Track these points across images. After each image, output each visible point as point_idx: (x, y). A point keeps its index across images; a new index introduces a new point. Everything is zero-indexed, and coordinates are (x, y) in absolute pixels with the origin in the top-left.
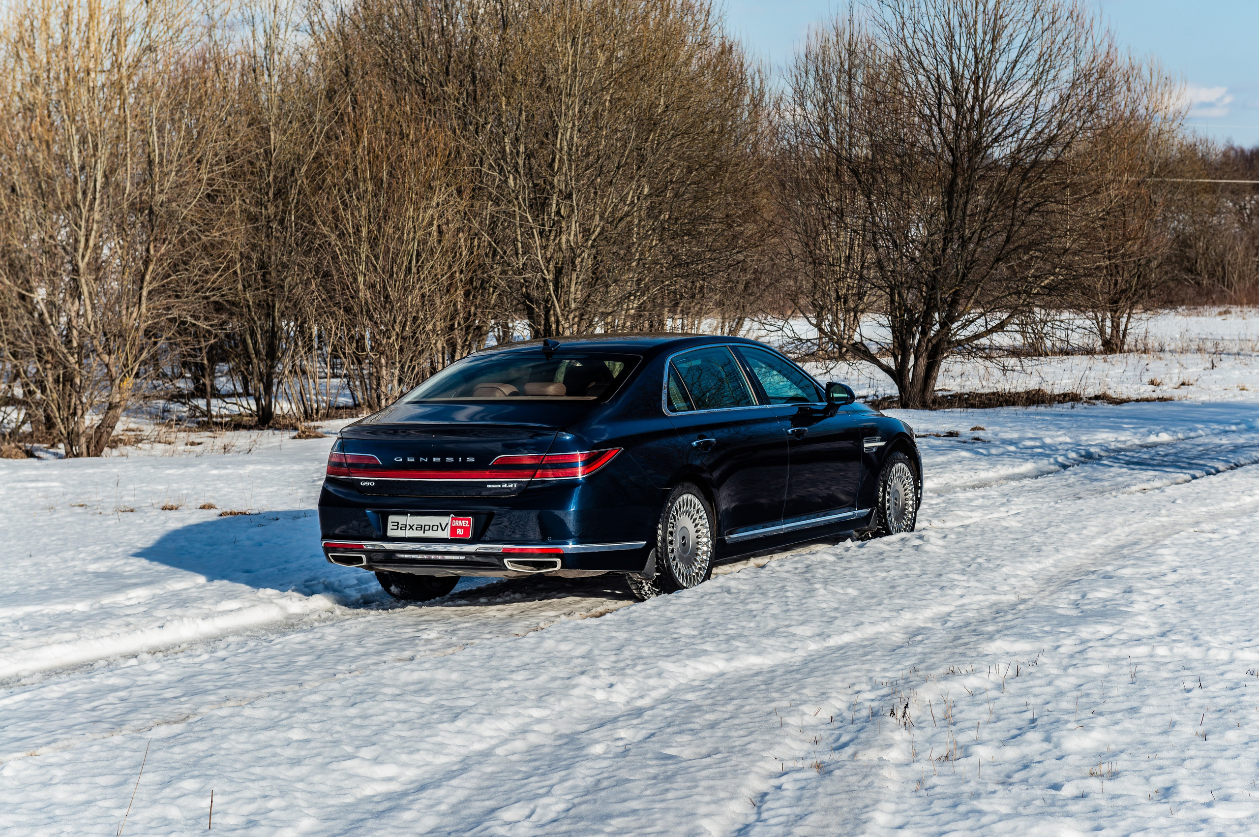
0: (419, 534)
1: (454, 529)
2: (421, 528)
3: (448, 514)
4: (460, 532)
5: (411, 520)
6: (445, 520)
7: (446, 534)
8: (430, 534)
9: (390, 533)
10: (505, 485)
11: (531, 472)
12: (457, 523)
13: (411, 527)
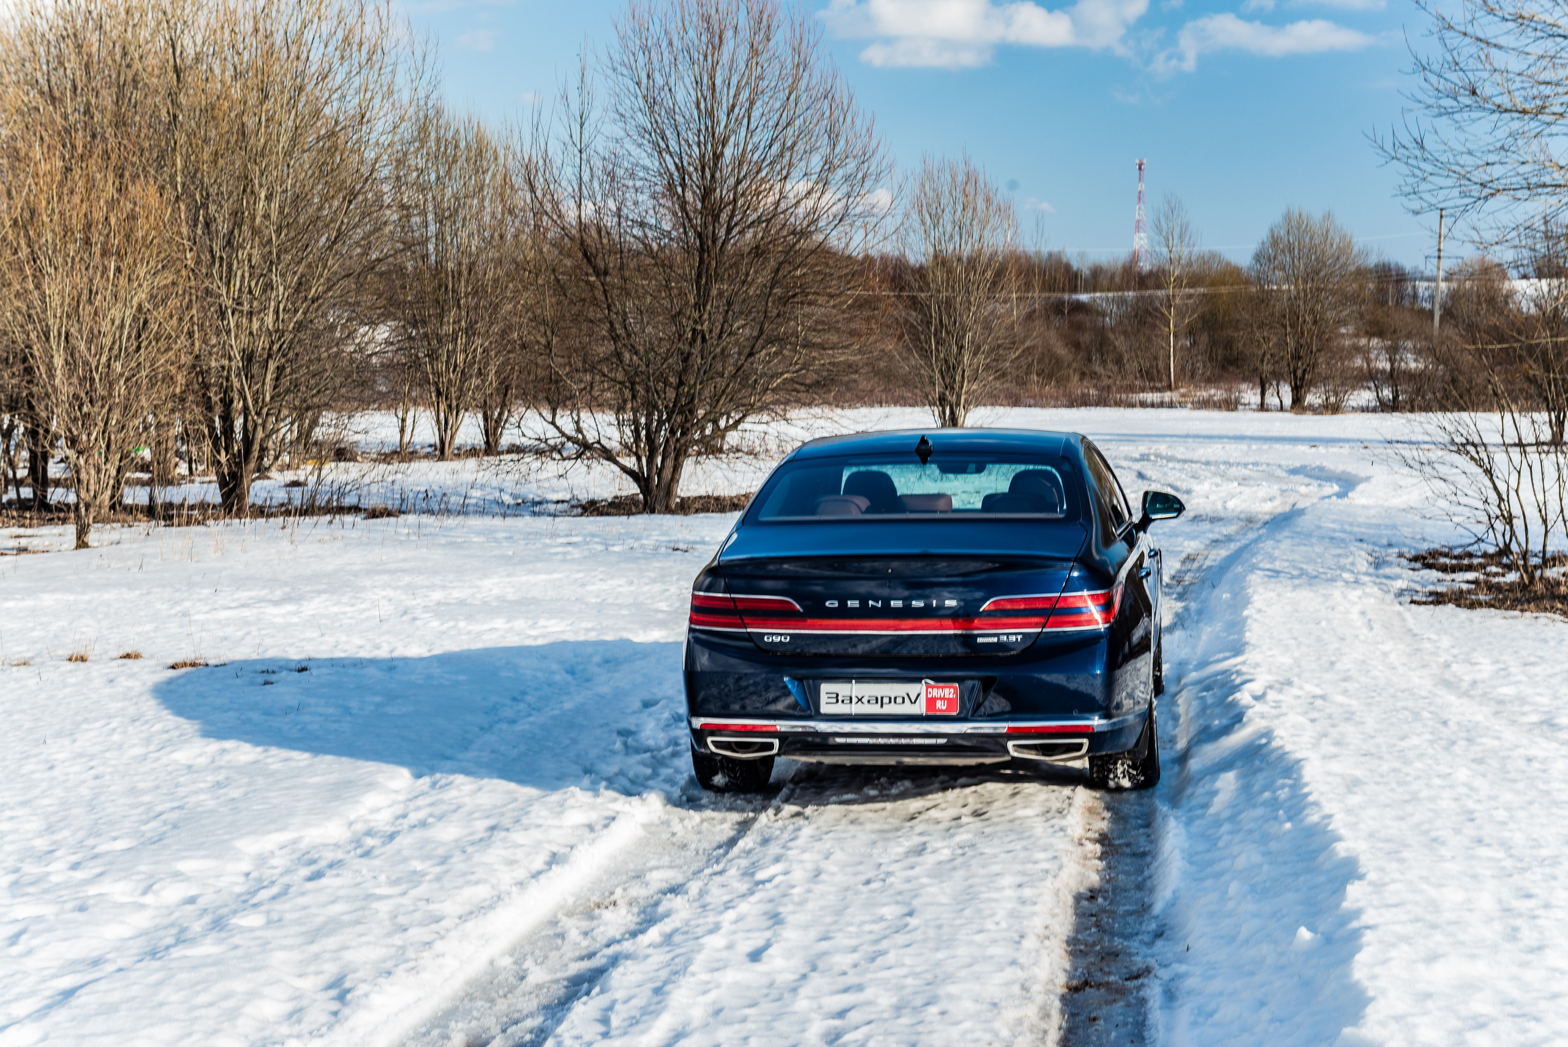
0: (875, 709)
1: (931, 702)
2: (878, 700)
3: (918, 680)
4: (941, 705)
5: (856, 689)
6: (913, 689)
7: (920, 708)
8: (890, 709)
9: (825, 709)
10: (1005, 638)
11: (1041, 620)
12: (935, 693)
13: (860, 700)
